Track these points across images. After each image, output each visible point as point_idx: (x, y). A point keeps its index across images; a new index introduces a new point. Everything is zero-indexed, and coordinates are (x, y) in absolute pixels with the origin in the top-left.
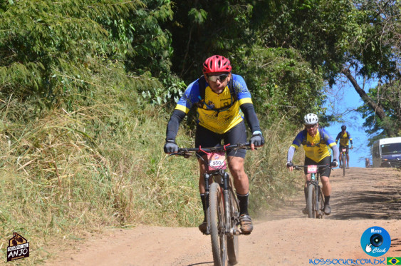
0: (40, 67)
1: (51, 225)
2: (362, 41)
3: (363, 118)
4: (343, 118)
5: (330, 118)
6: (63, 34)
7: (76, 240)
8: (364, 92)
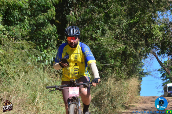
2: (161, 39)
3: (161, 74)
4: (151, 73)
5: (146, 73)
8: (161, 62)
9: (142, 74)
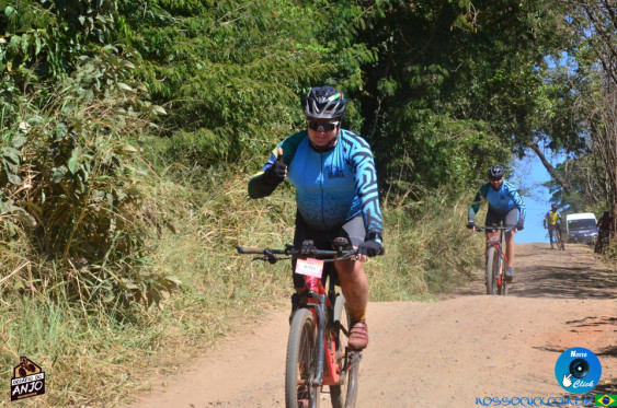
0: (229, 132)
1: (232, 297)
2: (552, 115)
6: (253, 99)
7: (258, 313)
8: (551, 166)
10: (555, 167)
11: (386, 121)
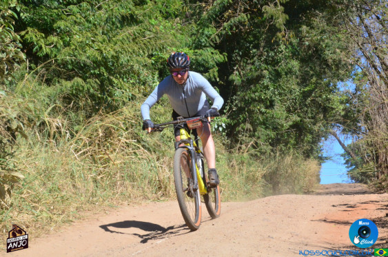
0: (96, 82)
5: (326, 158)
9: (321, 159)
10: (346, 145)
11: (235, 100)
